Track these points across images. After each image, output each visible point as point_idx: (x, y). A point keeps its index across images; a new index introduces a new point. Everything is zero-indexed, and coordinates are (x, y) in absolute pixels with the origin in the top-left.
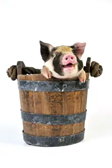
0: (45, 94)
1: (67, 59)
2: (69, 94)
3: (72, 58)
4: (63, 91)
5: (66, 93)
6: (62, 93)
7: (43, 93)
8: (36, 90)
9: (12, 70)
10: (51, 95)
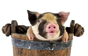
0: (37, 52)
1: (50, 28)
2: (57, 52)
3: (54, 28)
4: (52, 50)
5: (55, 51)
6: (51, 51)
7: (36, 51)
8: (29, 48)
9: (7, 28)
10: (43, 53)
